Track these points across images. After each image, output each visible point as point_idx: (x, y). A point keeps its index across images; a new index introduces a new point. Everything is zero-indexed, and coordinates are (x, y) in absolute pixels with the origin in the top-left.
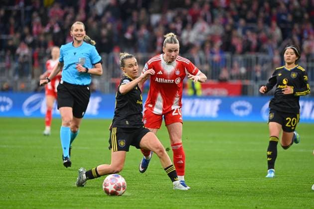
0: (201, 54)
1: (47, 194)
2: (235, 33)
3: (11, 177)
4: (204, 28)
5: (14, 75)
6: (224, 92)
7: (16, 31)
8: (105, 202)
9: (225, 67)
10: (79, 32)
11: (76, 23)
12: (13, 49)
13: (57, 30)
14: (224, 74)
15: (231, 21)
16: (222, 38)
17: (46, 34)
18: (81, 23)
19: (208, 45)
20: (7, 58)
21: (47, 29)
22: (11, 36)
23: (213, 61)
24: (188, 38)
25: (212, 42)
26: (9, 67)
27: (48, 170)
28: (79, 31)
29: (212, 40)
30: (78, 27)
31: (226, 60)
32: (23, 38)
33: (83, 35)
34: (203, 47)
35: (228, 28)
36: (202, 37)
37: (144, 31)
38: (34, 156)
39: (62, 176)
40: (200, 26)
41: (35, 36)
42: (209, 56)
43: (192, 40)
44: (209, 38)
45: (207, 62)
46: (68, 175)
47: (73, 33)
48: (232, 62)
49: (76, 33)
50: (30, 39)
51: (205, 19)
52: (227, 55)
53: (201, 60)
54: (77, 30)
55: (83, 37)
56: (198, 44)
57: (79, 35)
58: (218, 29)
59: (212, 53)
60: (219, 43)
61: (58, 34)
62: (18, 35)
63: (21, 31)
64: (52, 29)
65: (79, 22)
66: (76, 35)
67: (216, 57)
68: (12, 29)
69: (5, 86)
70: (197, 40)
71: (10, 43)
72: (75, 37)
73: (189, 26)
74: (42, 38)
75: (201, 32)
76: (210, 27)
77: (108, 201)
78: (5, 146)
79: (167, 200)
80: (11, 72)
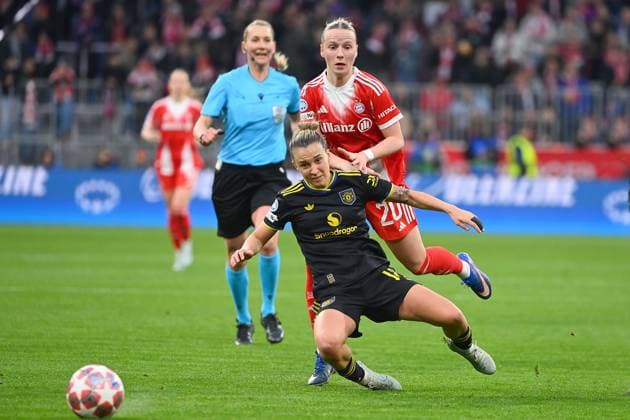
0: (538, 86)
1: (197, 398)
2: (611, 38)
3: (117, 358)
4: (543, 30)
5: (123, 132)
6: (588, 171)
7: (127, 34)
8: (325, 414)
9: (591, 113)
10: (262, 44)
11: (255, 22)
12: (121, 75)
13: (217, 31)
14: (588, 129)
15: (603, 12)
16: (584, 50)
17: (192, 42)
18: (265, 23)
19: (552, 67)
20: (108, 95)
21: (195, 31)
22: (117, 45)
23: (562, 103)
24: (507, 50)
25: (561, 60)
26: (111, 115)
27: (197, 344)
28: (262, 40)
29: (561, 57)
30: (259, 32)
31: (591, 100)
32: (142, 50)
33: (269, 52)
34: (540, 70)
35: (597, 27)
36: (539, 49)
37: (409, 36)
38: (168, 313)
39: (230, 357)
40: (535, 22)
41: (171, 45)
42: (554, 91)
43: (516, 55)
44: (554, 51)
45: (549, 104)
46: (243, 354)
47: (248, 45)
48: (605, 101)
49: (255, 45)
50: (157, 53)
51: (546, 8)
52: (596, 89)
53: (536, 99)
54: (256, 39)
55: (270, 56)
56: (530, 64)
57: (262, 49)
58: (574, 31)
59: (562, 83)
60: (575, 63)
61: (221, 40)
62: (132, 44)
63: (138, 35)
64: (206, 29)
65: (260, 21)
66: (254, 51)
67: (570, 93)
68: (119, 30)
69: (103, 156)
70: (527, 53)
71: (115, 62)
72: (253, 55)
73: (510, 23)
74: (184, 51)
75: (537, 38)
76: (557, 25)
77: (331, 413)
78: (103, 291)
79: (461, 411)
80: (116, 126)
